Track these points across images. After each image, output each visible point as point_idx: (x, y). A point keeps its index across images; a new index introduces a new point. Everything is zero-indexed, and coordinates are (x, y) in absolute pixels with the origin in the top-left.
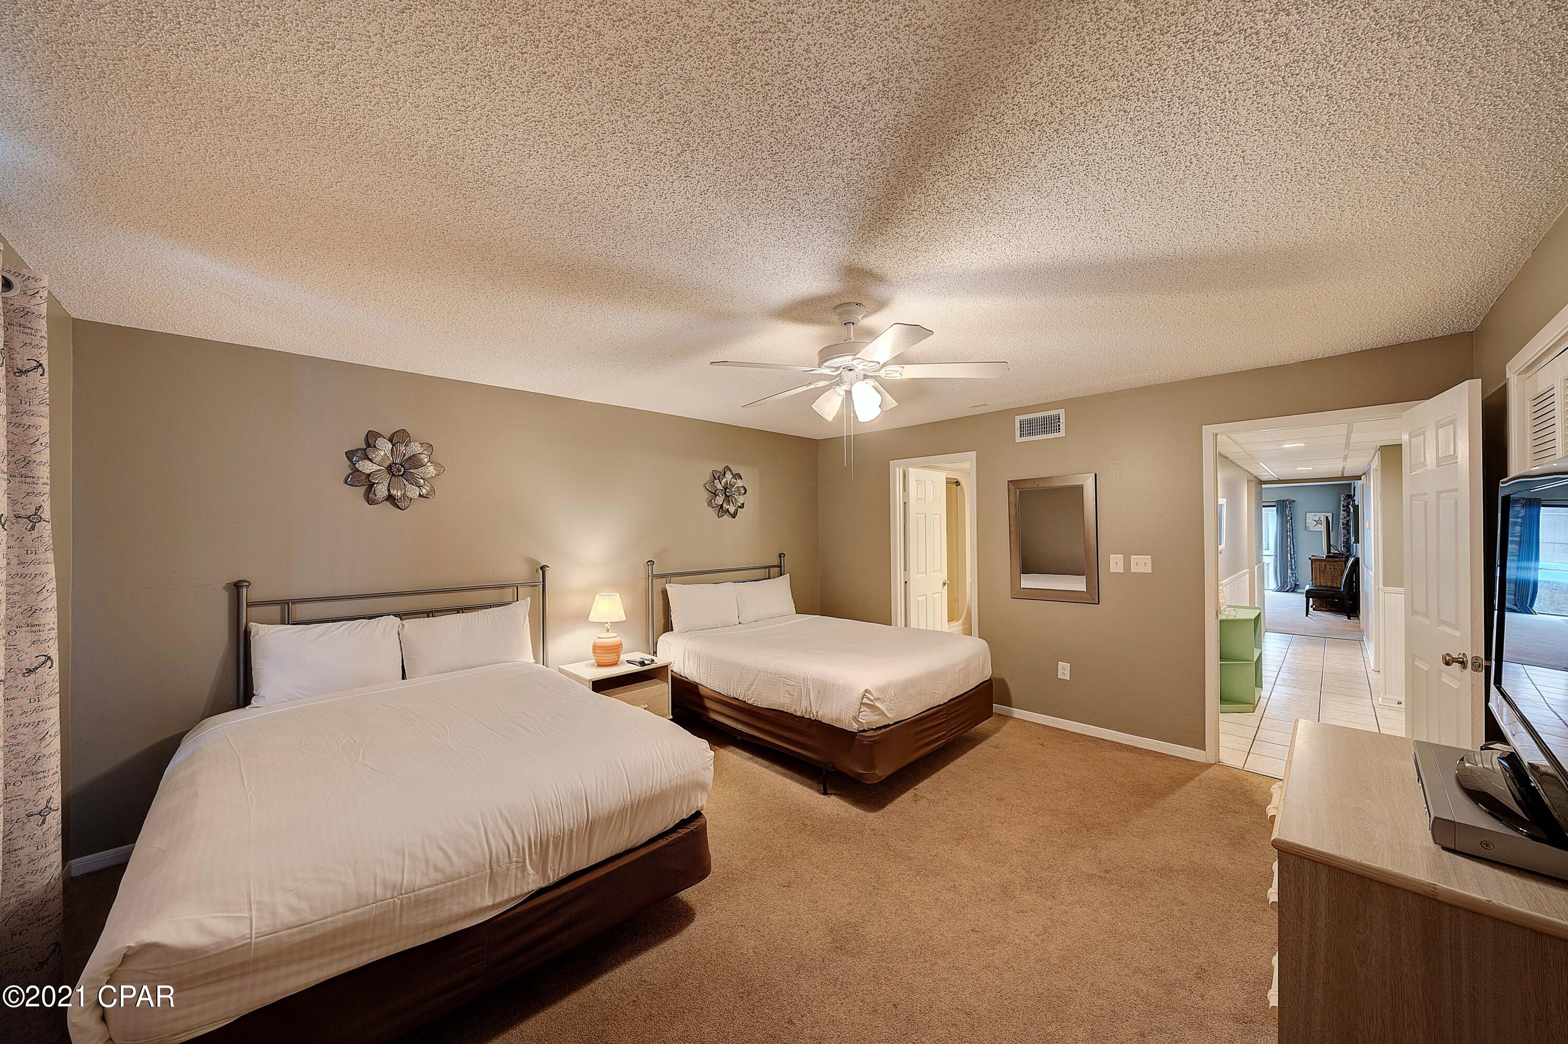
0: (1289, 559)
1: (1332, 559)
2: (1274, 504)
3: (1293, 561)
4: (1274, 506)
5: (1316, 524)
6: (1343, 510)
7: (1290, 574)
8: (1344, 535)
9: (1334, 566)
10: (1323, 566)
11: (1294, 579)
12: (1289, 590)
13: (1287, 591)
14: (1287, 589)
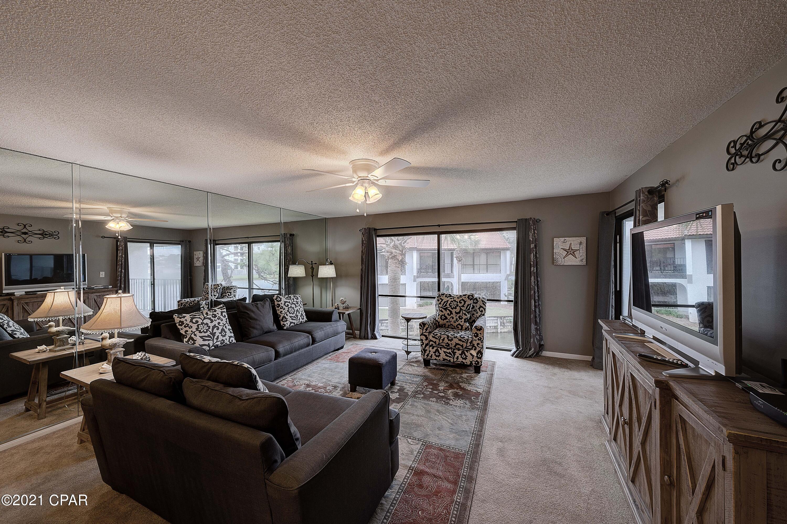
0: (533, 308)
2: (514, 225)
3: (537, 310)
4: (513, 229)
5: (566, 255)
7: (533, 332)
11: (538, 338)
12: (532, 355)
13: (530, 357)
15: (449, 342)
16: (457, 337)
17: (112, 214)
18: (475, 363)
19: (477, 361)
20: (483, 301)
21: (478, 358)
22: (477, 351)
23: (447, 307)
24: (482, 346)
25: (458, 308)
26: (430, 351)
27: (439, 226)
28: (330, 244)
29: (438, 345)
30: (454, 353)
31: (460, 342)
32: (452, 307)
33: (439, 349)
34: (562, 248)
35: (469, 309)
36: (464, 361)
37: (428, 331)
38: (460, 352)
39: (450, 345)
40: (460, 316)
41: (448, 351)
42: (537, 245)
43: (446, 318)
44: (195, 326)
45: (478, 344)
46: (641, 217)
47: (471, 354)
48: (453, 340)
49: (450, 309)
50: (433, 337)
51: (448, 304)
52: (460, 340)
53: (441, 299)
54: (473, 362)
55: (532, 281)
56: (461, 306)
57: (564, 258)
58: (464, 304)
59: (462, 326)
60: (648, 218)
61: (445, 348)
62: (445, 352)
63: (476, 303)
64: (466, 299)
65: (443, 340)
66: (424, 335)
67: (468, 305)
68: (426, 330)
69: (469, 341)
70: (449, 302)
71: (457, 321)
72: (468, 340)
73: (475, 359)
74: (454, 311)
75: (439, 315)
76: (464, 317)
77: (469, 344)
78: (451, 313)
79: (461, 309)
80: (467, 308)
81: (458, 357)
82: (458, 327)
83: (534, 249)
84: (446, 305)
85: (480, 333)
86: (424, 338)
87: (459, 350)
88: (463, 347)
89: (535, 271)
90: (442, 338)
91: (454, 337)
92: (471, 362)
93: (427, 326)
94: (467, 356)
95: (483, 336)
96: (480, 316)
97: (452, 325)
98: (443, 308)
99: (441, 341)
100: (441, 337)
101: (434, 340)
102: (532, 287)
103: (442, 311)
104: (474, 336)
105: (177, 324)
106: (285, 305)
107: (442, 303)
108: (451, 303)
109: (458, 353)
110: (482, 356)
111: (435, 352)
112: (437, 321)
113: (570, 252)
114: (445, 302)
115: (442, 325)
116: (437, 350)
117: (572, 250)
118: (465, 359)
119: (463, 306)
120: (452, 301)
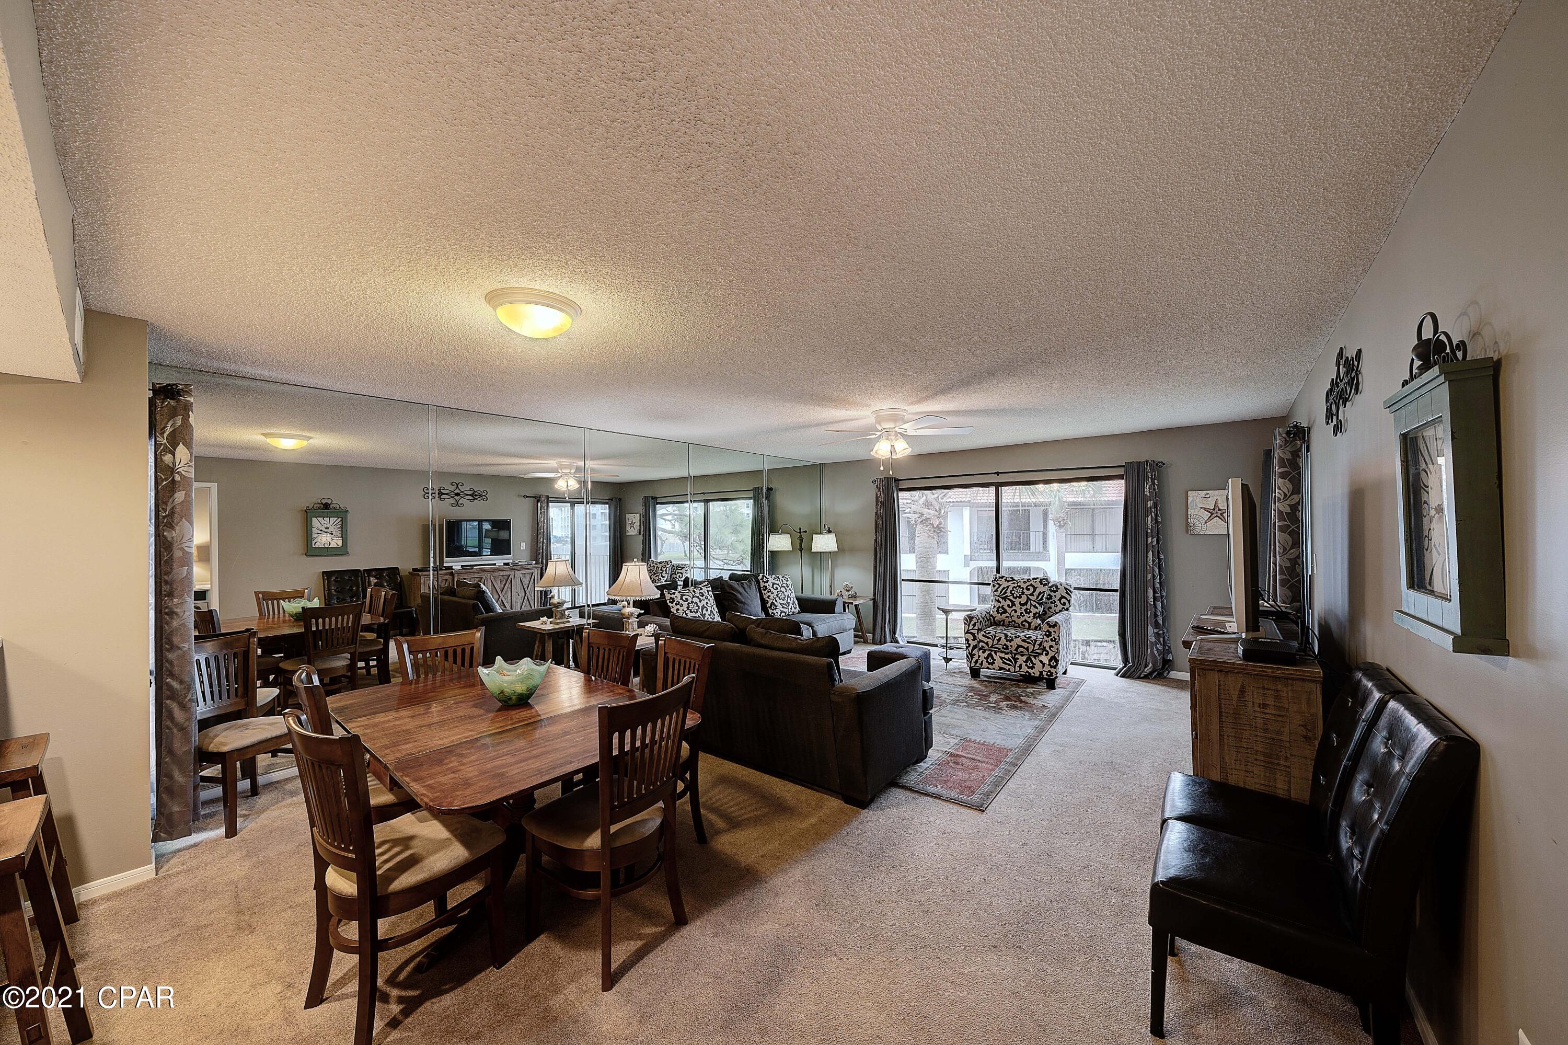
0: (1151, 601)
1: (1270, 669)
2: (1121, 472)
3: (1159, 604)
4: (1119, 477)
5: (1210, 519)
6: (1283, 476)
7: (1152, 639)
8: (1285, 550)
9: (1277, 697)
10: (1235, 695)
11: (1160, 647)
12: (1151, 674)
13: (1146, 678)
14: (1147, 670)
15: (1008, 644)
16: (1019, 636)
17: (561, 470)
18: (1047, 675)
19: (1049, 671)
20: (1066, 589)
21: (1051, 667)
22: (1049, 656)
23: (1007, 596)
24: (1057, 649)
25: (1024, 598)
26: (979, 656)
27: (998, 473)
28: (826, 503)
29: (992, 647)
30: (1016, 660)
31: (1023, 644)
32: (1015, 596)
33: (993, 653)
34: (1202, 508)
35: (1042, 599)
36: (1030, 671)
37: (976, 628)
38: (1025, 658)
39: (1010, 647)
40: (1027, 609)
41: (1006, 657)
42: (1159, 503)
43: (1005, 612)
44: (686, 605)
45: (1051, 647)
46: (1277, 468)
47: (1041, 662)
48: (1013, 640)
49: (1011, 598)
50: (983, 636)
51: (1008, 591)
52: (1024, 641)
53: (998, 584)
54: (1044, 673)
55: (1148, 559)
56: (1030, 595)
57: (1206, 523)
58: (1034, 592)
59: (1030, 624)
60: (1287, 469)
61: (1002, 652)
62: (1001, 658)
63: (1055, 592)
64: (1037, 584)
65: (999, 640)
66: (971, 633)
67: (1040, 593)
68: (974, 625)
69: (1038, 643)
70: (1010, 589)
71: (1023, 617)
72: (1036, 641)
73: (1047, 668)
74: (1017, 601)
75: (994, 607)
76: (1034, 610)
77: (1037, 647)
78: (1013, 604)
79: (1028, 598)
80: (1038, 597)
81: (1021, 665)
82: (1024, 625)
83: (1153, 510)
84: (1005, 593)
85: (1054, 632)
86: (970, 637)
87: (1022, 655)
88: (1028, 650)
89: (1155, 543)
90: (997, 638)
91: (1016, 637)
92: (1041, 673)
93: (974, 620)
94: (1035, 664)
95: (1059, 636)
96: (1060, 611)
97: (1015, 621)
98: (1001, 598)
99: (996, 642)
100: (995, 636)
101: (985, 640)
102: (1148, 568)
103: (998, 601)
104: (1046, 635)
105: (668, 601)
106: (773, 587)
107: (1000, 590)
108: (1013, 590)
109: (1021, 659)
110: (1057, 665)
111: (987, 658)
112: (992, 616)
113: (1217, 513)
114: (1004, 588)
115: (1000, 622)
116: (990, 655)
117: (1219, 510)
118: (1032, 668)
119: (1032, 594)
120: (1014, 587)
